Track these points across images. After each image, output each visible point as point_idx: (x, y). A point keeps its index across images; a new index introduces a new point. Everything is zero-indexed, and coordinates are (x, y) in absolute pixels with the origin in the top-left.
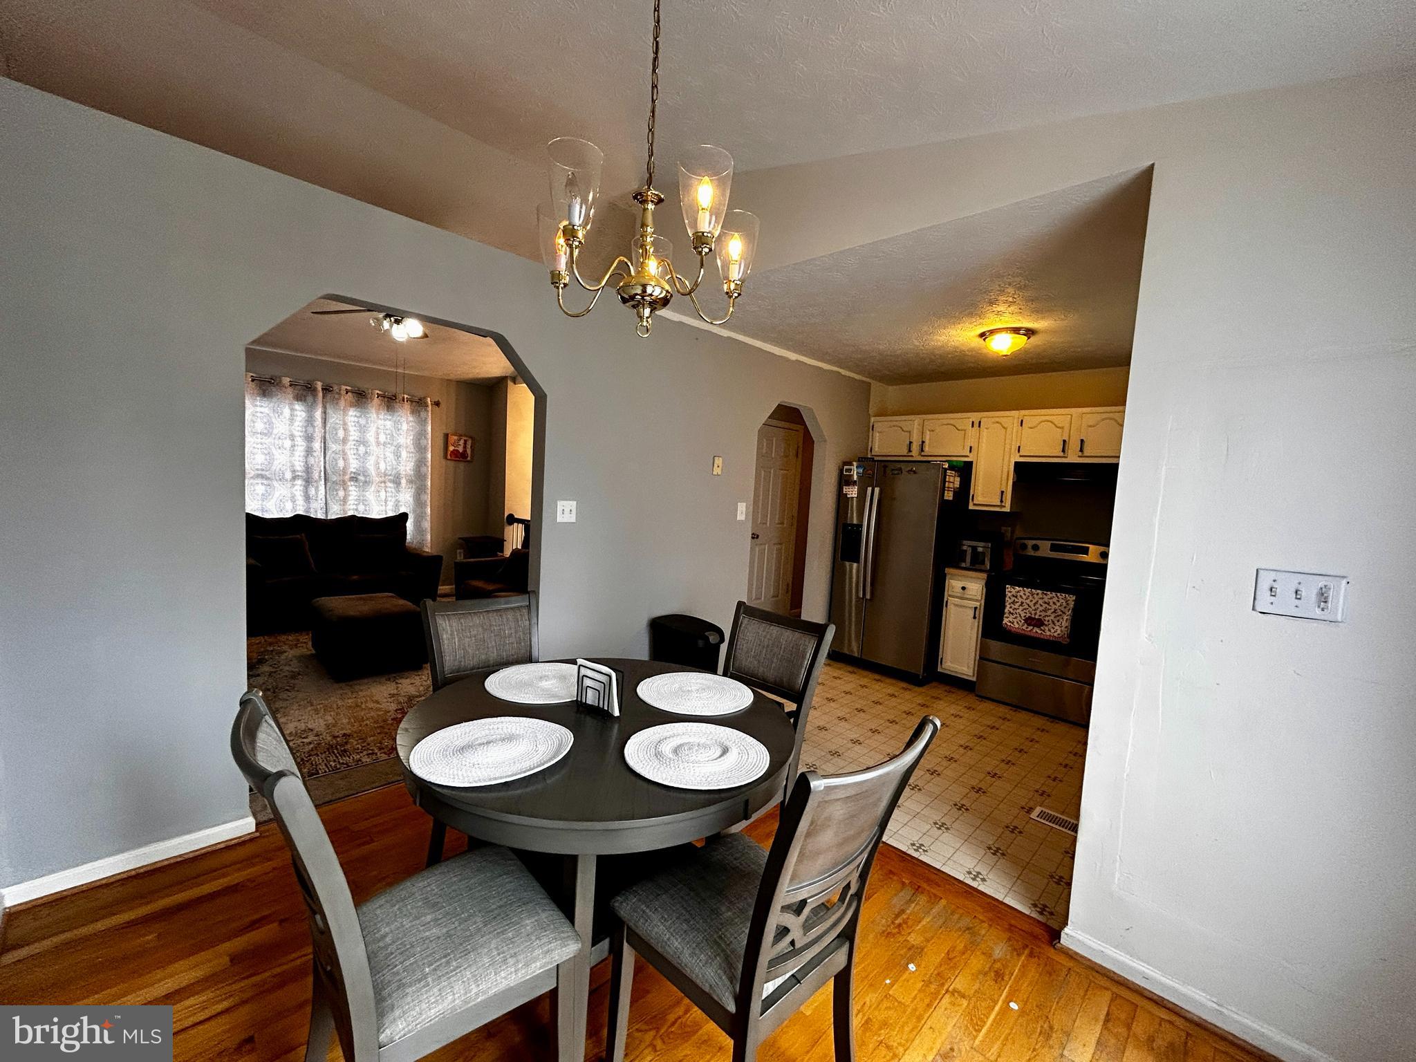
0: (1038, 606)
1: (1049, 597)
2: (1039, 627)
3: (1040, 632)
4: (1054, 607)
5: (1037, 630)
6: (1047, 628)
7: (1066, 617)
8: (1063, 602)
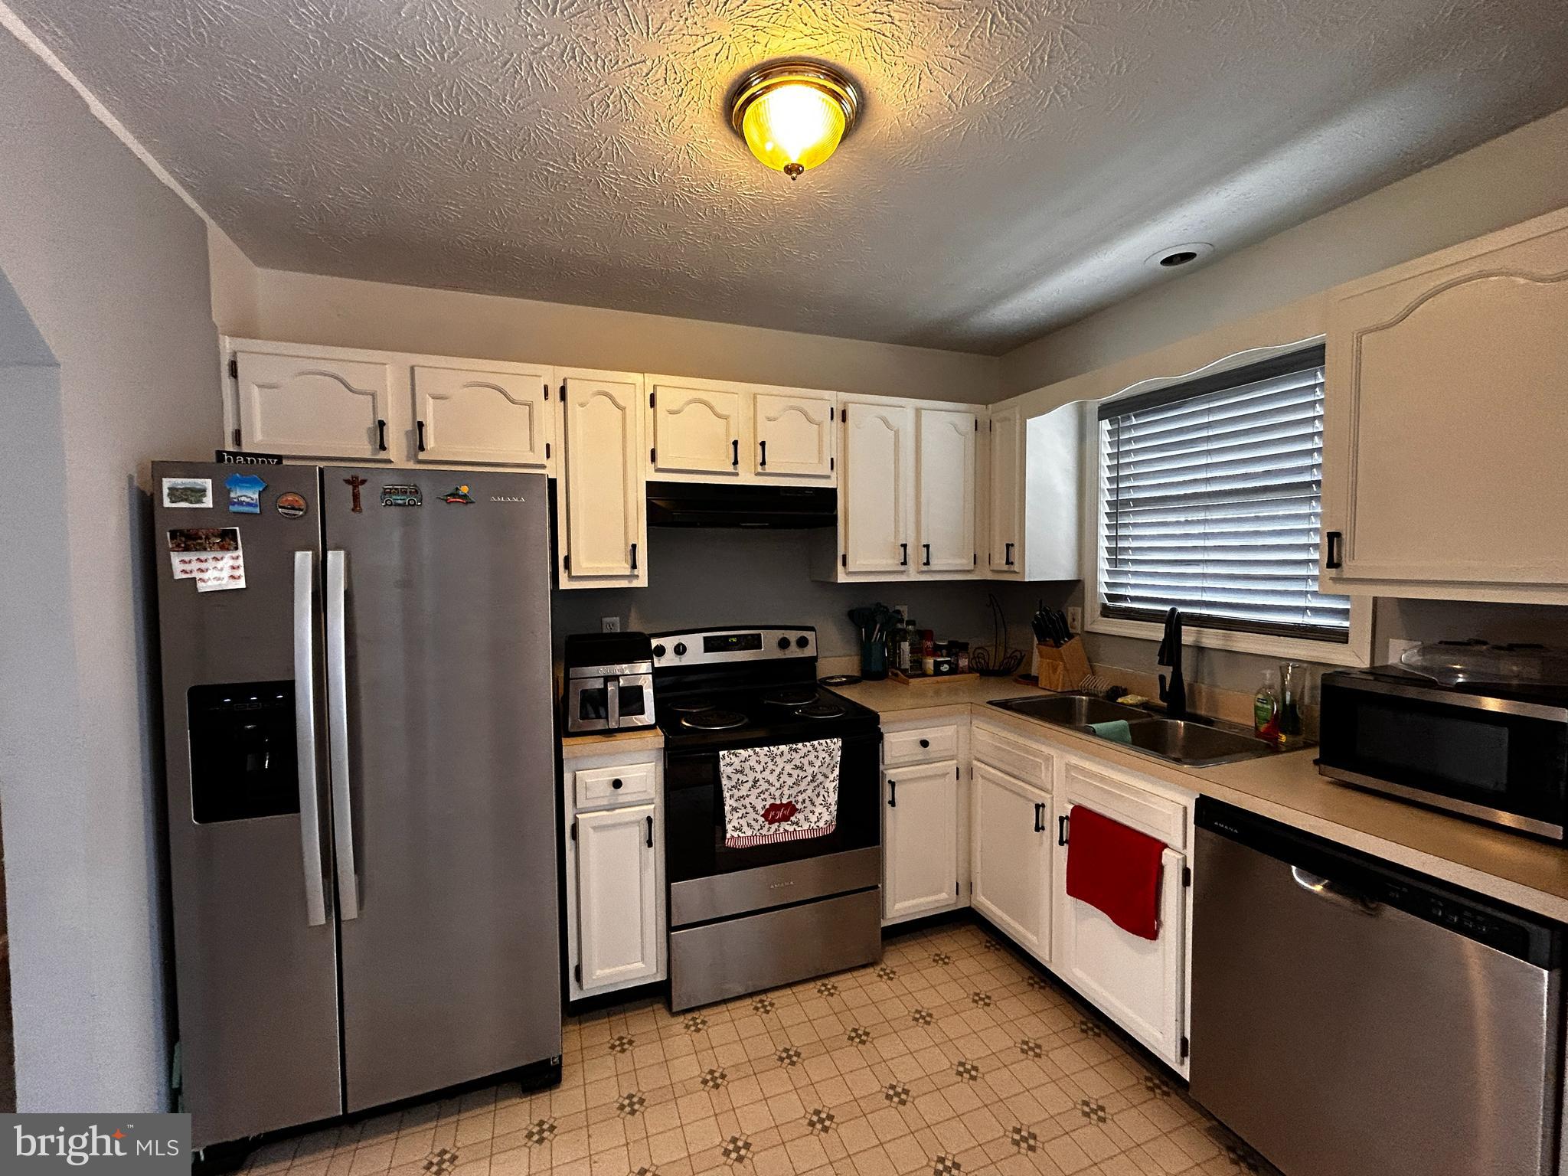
0: (784, 777)
1: (802, 753)
3: (791, 829)
4: (810, 770)
5: (788, 827)
6: (800, 816)
7: (832, 785)
8: (824, 756)
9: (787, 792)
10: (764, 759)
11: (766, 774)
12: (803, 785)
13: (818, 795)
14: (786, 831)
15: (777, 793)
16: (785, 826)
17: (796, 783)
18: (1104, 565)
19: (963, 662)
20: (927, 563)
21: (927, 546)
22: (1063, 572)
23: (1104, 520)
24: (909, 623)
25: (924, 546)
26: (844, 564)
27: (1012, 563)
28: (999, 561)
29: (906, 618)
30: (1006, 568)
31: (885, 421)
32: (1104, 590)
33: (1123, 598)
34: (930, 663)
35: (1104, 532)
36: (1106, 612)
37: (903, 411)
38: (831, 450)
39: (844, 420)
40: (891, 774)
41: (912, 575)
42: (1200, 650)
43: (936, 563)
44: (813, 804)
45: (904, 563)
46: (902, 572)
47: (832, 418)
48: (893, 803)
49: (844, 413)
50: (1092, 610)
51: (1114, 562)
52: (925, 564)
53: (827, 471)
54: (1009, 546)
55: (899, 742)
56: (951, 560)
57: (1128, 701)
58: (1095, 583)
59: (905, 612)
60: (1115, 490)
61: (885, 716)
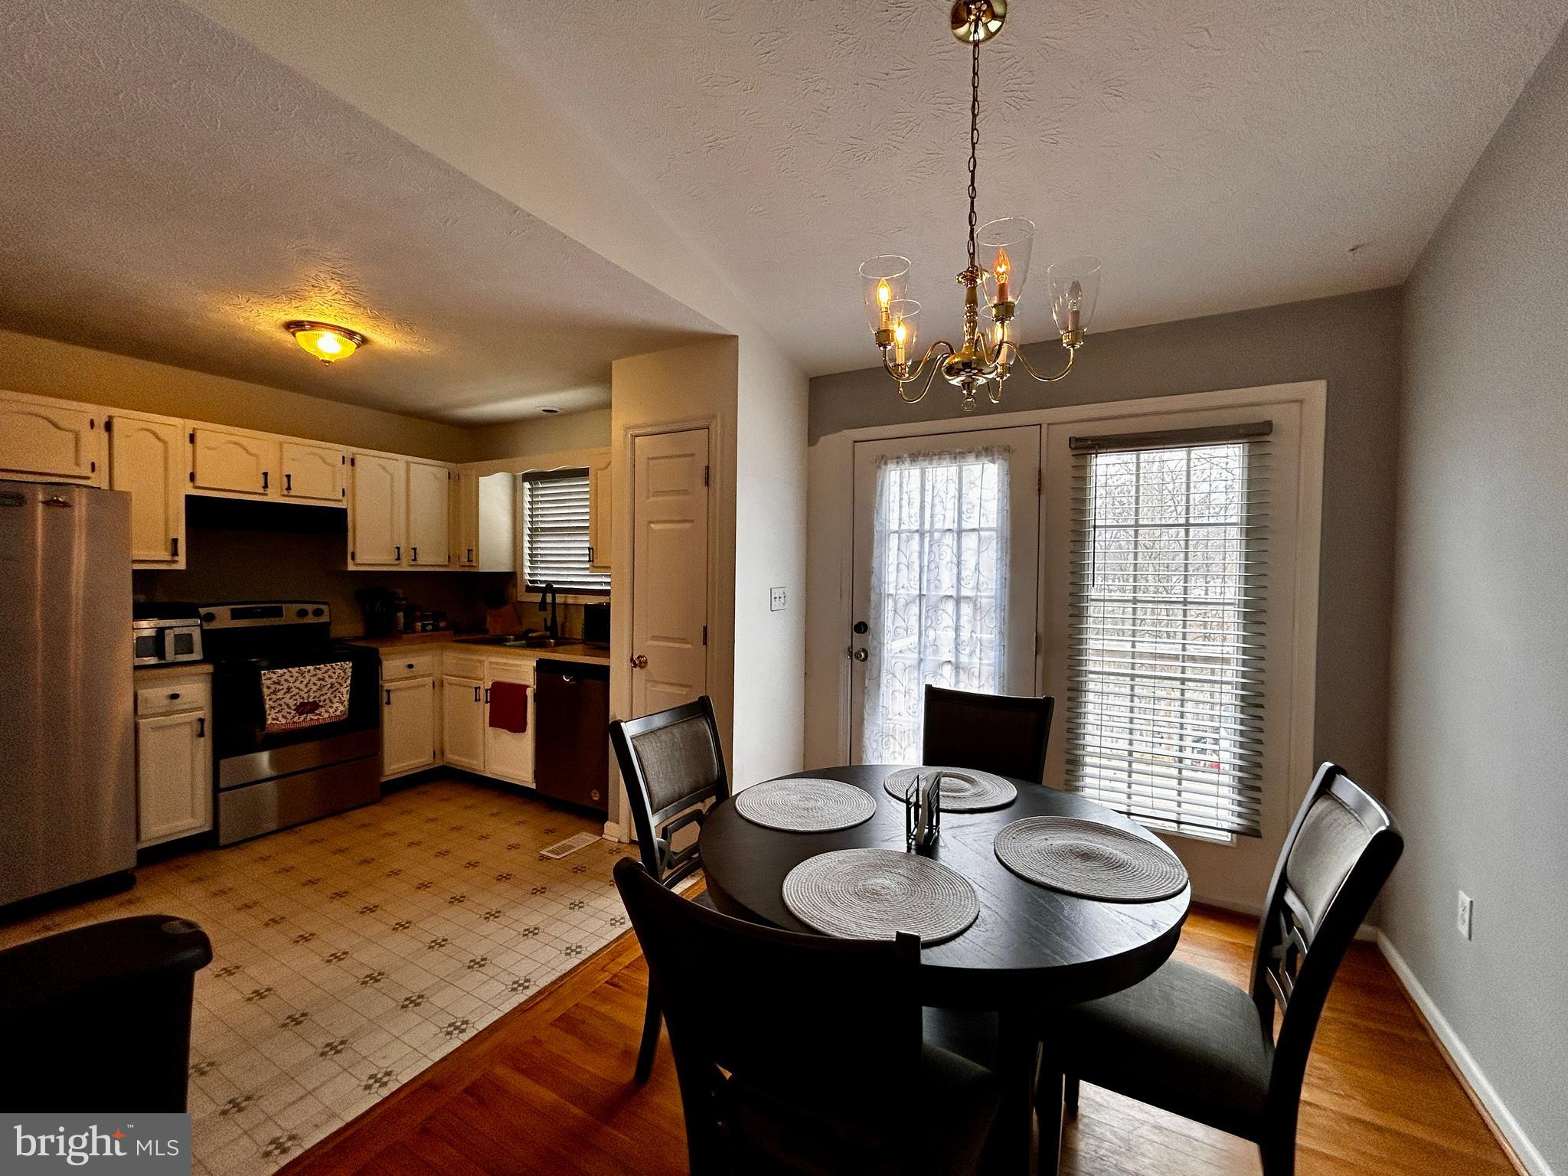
0: (311, 686)
1: (323, 671)
2: (312, 711)
3: (315, 717)
4: (330, 681)
5: (313, 717)
6: (323, 710)
7: (345, 689)
8: (340, 673)
9: (312, 695)
10: (295, 675)
11: (297, 684)
12: (324, 691)
13: (335, 697)
14: (311, 719)
15: (305, 696)
16: (310, 716)
17: (320, 689)
18: (527, 564)
19: (442, 624)
20: (415, 560)
21: (415, 549)
22: (505, 567)
23: (527, 538)
24: (403, 599)
25: (413, 549)
26: (353, 558)
27: (472, 561)
28: (464, 560)
29: (399, 596)
30: (468, 564)
31: (384, 468)
32: (528, 577)
33: (535, 581)
34: (419, 625)
35: (527, 545)
37: (398, 463)
38: (343, 484)
39: (352, 464)
40: (387, 686)
41: (405, 567)
43: (421, 560)
44: (331, 702)
45: (398, 559)
46: (397, 565)
47: (344, 463)
48: (388, 703)
49: (353, 460)
50: (521, 589)
51: (531, 562)
52: (413, 560)
53: (341, 497)
54: (469, 551)
55: (393, 666)
56: (432, 558)
57: (534, 635)
58: (522, 573)
59: (400, 592)
60: (531, 522)
61: (382, 650)
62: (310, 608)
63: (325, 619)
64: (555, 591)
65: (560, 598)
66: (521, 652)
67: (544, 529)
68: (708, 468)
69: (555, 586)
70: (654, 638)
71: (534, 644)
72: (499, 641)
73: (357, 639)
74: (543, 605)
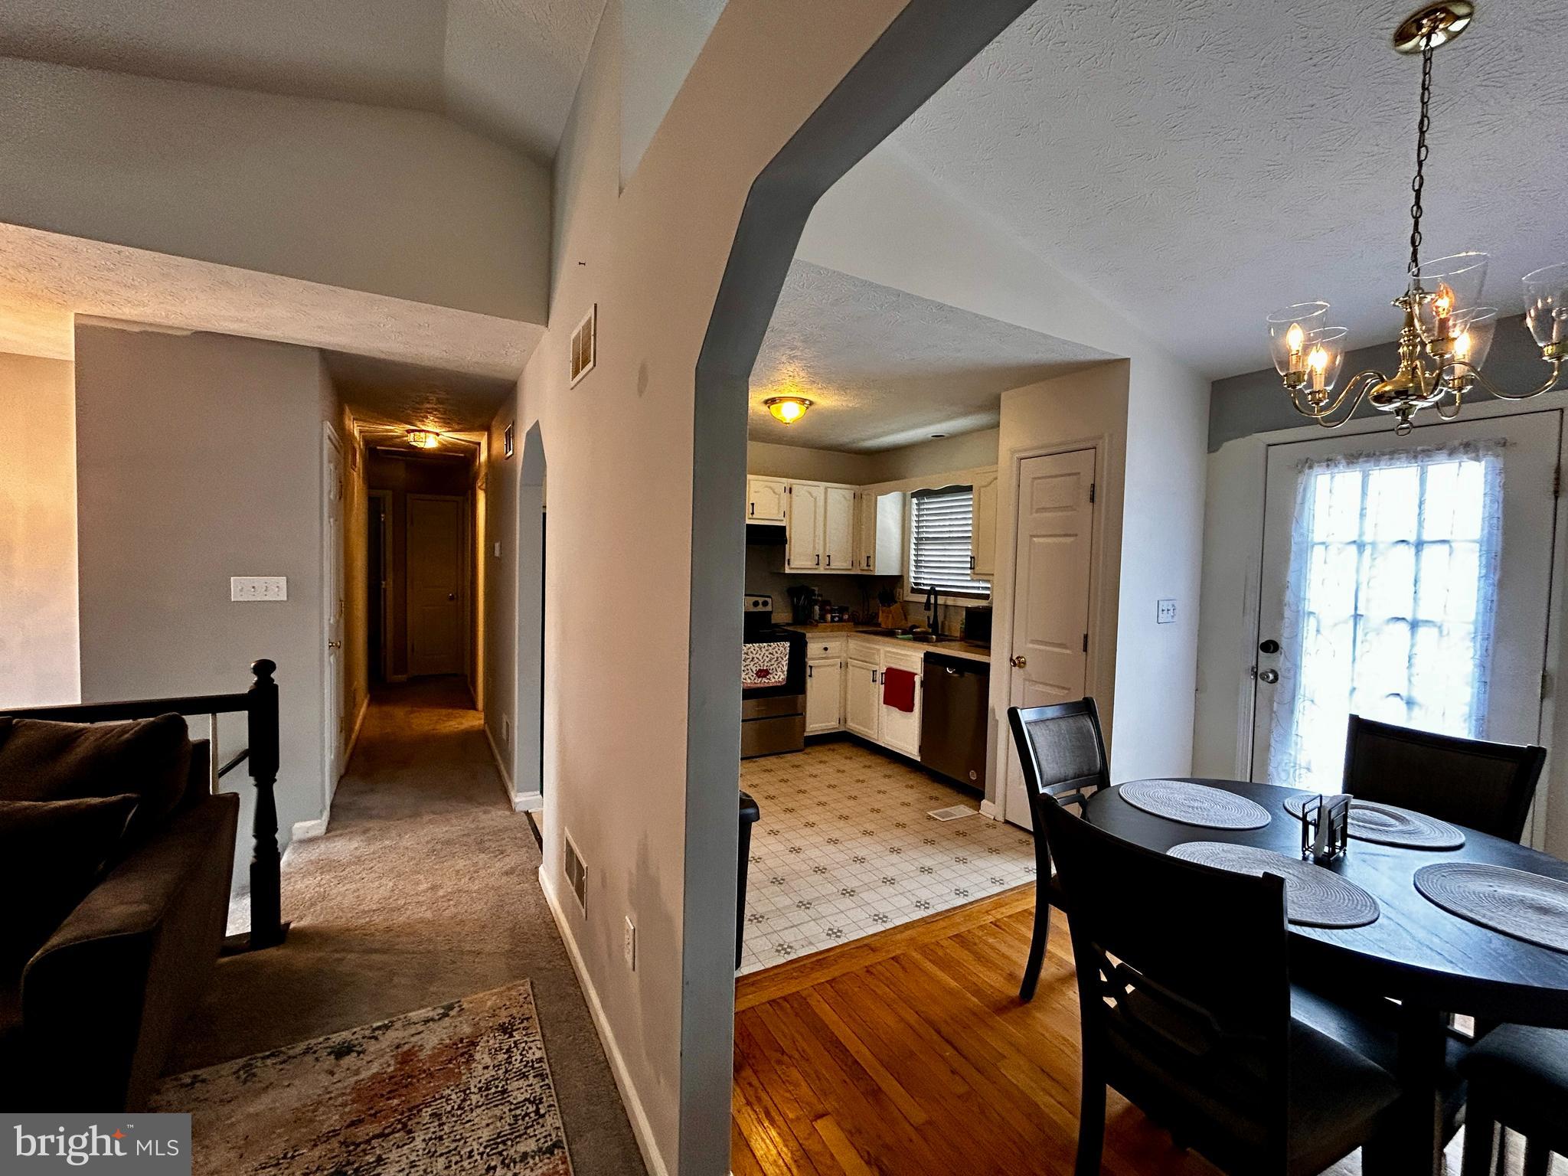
0: (765, 657)
1: (772, 647)
4: (776, 655)
6: (771, 676)
7: (785, 662)
8: (781, 650)
10: (757, 649)
11: (758, 655)
12: (773, 662)
13: (779, 667)
14: (766, 682)
15: (762, 665)
16: (764, 680)
17: (770, 661)
18: (913, 568)
19: (846, 617)
20: (829, 565)
21: (829, 556)
22: (894, 571)
23: (913, 546)
24: (819, 595)
26: (789, 564)
27: (870, 566)
28: (864, 565)
29: (817, 592)
30: (866, 568)
31: (810, 493)
32: (913, 580)
33: (919, 584)
34: (829, 617)
35: (913, 552)
36: (913, 591)
37: (819, 488)
38: (785, 507)
39: (790, 492)
40: (810, 663)
41: (821, 571)
42: (946, 606)
43: (833, 566)
44: (777, 671)
45: (818, 564)
46: (817, 569)
47: (785, 491)
48: (811, 676)
49: (791, 489)
50: (907, 590)
51: (917, 567)
53: (782, 518)
54: (868, 557)
55: (814, 648)
56: (840, 565)
57: (918, 630)
58: (909, 577)
59: (816, 589)
60: (918, 533)
61: (808, 635)
62: (761, 600)
63: (769, 608)
64: (937, 593)
65: (941, 600)
66: (910, 644)
67: (927, 539)
68: (1093, 486)
69: (937, 589)
70: (1033, 642)
71: (921, 638)
72: (890, 634)
73: (788, 624)
74: (927, 605)
